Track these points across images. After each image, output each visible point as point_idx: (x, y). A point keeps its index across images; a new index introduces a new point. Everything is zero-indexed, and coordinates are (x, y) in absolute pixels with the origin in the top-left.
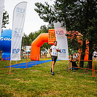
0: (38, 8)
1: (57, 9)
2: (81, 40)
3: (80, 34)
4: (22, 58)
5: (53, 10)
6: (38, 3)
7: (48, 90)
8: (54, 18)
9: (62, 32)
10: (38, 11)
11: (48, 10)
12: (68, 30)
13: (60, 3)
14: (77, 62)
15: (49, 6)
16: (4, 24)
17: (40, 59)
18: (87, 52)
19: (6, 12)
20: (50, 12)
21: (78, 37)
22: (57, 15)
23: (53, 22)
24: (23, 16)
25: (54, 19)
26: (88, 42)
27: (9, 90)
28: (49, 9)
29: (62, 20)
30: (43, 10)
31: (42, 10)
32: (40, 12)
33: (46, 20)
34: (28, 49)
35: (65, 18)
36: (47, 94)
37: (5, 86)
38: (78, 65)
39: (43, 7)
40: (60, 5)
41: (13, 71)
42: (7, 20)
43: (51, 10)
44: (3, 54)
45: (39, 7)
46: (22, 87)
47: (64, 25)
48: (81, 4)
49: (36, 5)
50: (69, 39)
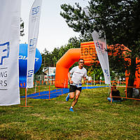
0: (65, 12)
1: (92, 12)
2: (129, 57)
3: (126, 48)
6: (65, 5)
7: (81, 130)
8: (88, 25)
10: (65, 16)
11: (79, 14)
12: (109, 43)
13: (97, 4)
15: (80, 8)
20: (82, 17)
21: (124, 52)
22: (93, 21)
25: (88, 27)
26: (139, 61)
27: (25, 129)
28: (82, 12)
29: (101, 28)
30: (73, 14)
31: (70, 14)
33: (77, 28)
34: (52, 71)
35: (105, 25)
36: (80, 136)
37: (19, 124)
39: (73, 10)
40: (97, 7)
41: (31, 103)
42: (21, 30)
45: (66, 10)
46: (43, 125)
47: (103, 36)
48: (128, 4)
49: (62, 8)
50: (111, 57)
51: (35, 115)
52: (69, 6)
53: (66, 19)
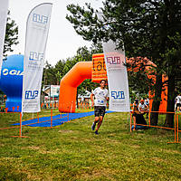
0: (72, 15)
1: (108, 16)
2: (154, 74)
3: (150, 62)
4: (44, 107)
5: (101, 17)
6: (73, 6)
7: (91, 166)
9: (118, 58)
10: (72, 21)
11: (90, 18)
12: (128, 56)
13: (113, 5)
14: (145, 116)
15: (92, 10)
16: (9, 45)
17: (77, 110)
18: (164, 96)
19: (13, 22)
20: (95, 22)
21: (147, 68)
22: (107, 27)
23: (100, 40)
24: (45, 30)
25: (102, 35)
26: (167, 79)
27: (19, 167)
28: (94, 16)
29: (118, 36)
30: (82, 17)
31: (79, 17)
32: (76, 23)
33: (88, 36)
34: (54, 90)
35: (123, 32)
37: (11, 159)
38: (148, 121)
39: (83, 12)
41: (27, 132)
42: (15, 36)
43: (96, 18)
44: (8, 100)
45: (74, 12)
46: (43, 162)
47: (121, 47)
48: (153, 6)
49: (68, 9)
50: (131, 73)
51: (32, 148)
52: (78, 7)
53: (73, 25)
